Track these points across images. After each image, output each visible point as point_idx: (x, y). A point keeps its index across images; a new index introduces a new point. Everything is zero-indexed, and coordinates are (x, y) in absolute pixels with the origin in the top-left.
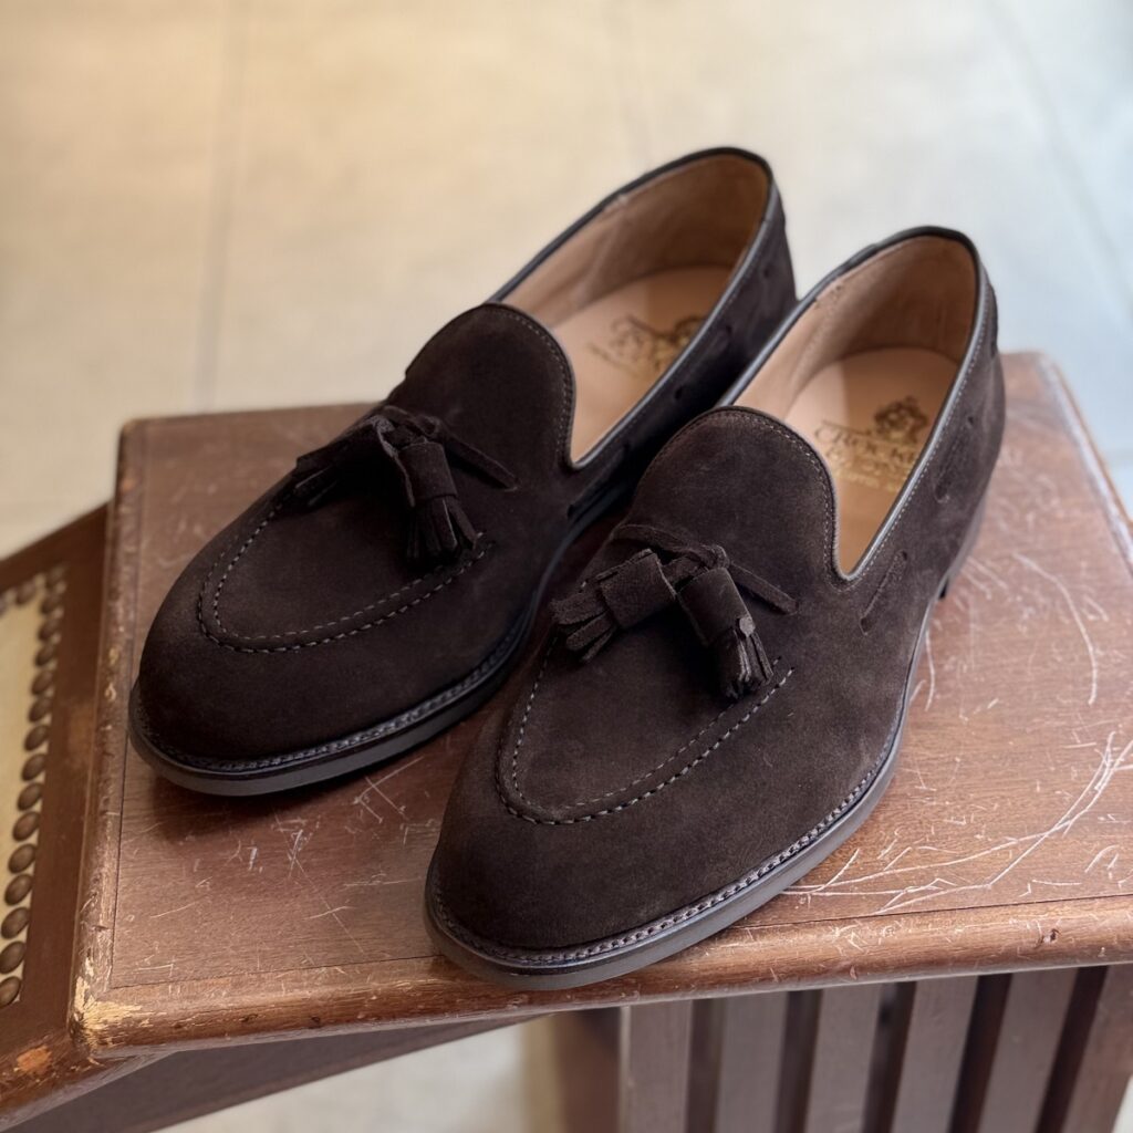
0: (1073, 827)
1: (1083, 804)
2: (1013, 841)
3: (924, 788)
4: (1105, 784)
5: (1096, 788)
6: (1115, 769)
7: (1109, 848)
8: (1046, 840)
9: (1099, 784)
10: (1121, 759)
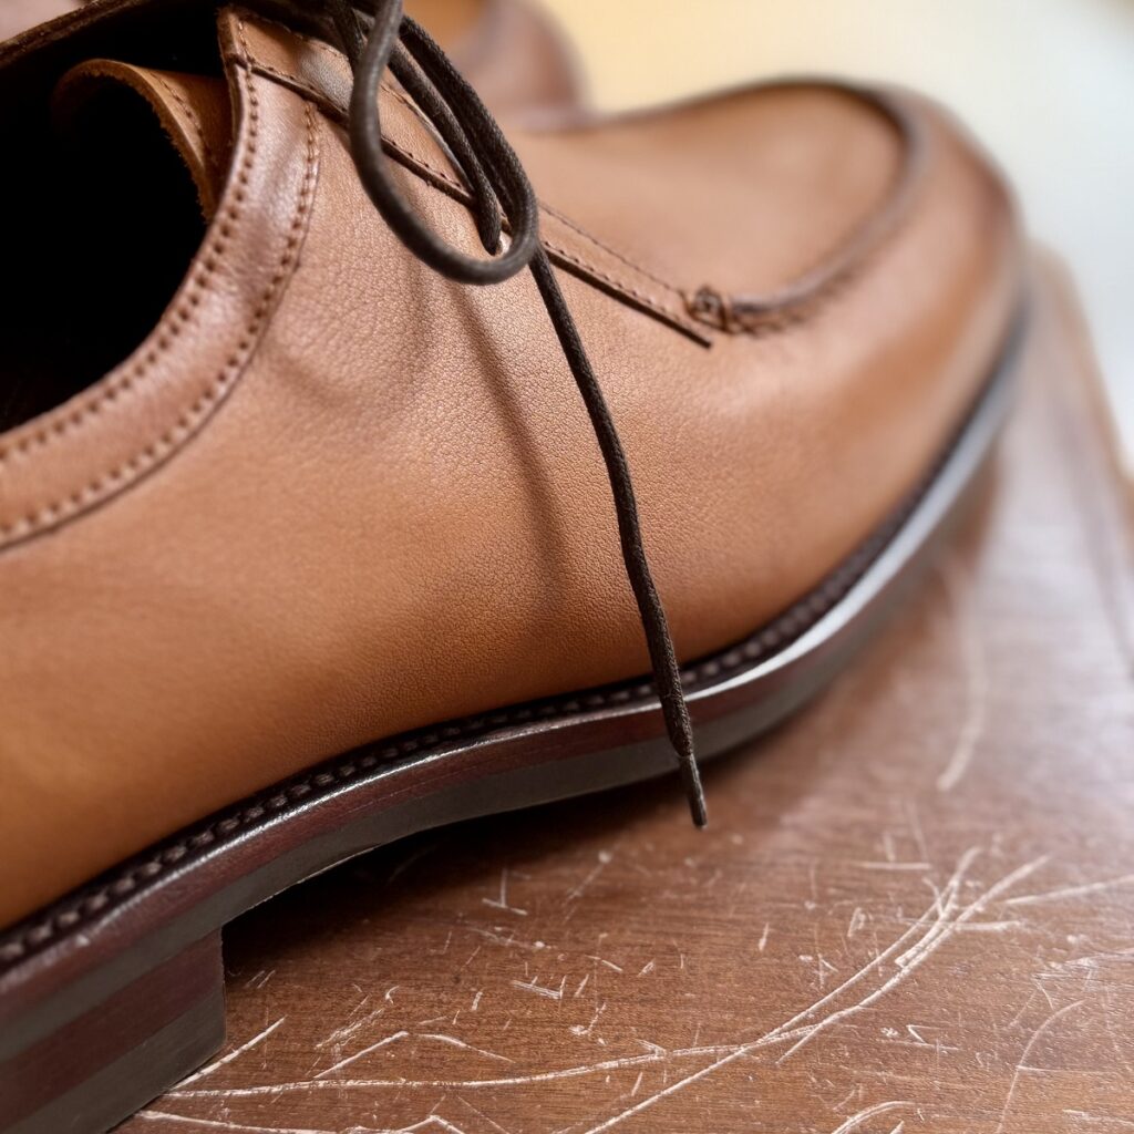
0: (812, 1041)
1: (855, 994)
2: (656, 1053)
3: (503, 905)
4: (922, 957)
5: (899, 961)
6: (959, 926)
7: (885, 1106)
8: (737, 1062)
9: (910, 953)
10: (978, 907)
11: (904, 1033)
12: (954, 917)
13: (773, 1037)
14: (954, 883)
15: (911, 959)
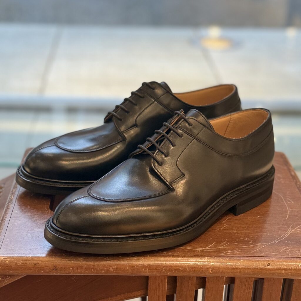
0: (277, 242)
1: (281, 238)
2: (260, 244)
3: (236, 232)
7: (288, 247)
8: (269, 244)
10: (293, 230)
11: (288, 241)
12: (291, 231)
13: (273, 242)
14: (290, 228)
15: (287, 235)
